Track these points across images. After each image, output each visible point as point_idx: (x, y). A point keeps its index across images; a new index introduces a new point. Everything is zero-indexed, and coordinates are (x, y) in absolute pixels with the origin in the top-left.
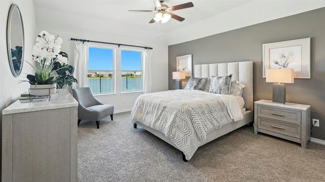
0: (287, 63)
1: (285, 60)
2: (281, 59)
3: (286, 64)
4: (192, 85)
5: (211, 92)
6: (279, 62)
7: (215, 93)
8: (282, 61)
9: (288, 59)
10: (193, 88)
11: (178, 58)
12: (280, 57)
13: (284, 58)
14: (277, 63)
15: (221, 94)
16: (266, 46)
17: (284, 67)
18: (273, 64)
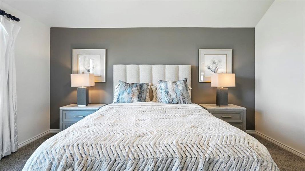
0: (217, 68)
1: (216, 66)
2: (212, 65)
3: (216, 70)
4: (133, 95)
5: (171, 103)
6: (211, 67)
7: (177, 103)
8: (213, 67)
9: (218, 65)
10: (135, 99)
11: (75, 51)
12: (212, 63)
13: (215, 64)
14: (209, 69)
15: (185, 103)
16: (202, 51)
17: (215, 72)
18: (206, 69)
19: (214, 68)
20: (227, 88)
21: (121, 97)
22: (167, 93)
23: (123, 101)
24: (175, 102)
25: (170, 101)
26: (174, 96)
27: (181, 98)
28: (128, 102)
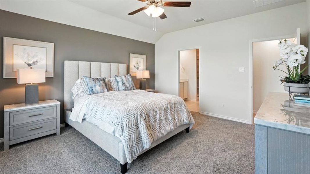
6: (135, 66)
7: (130, 90)
12: (136, 63)
14: (135, 67)
15: (134, 89)
16: (131, 55)
17: (137, 69)
18: (133, 67)
19: (137, 66)
20: (145, 79)
21: (95, 89)
22: (123, 84)
23: (97, 92)
24: (129, 89)
25: (127, 89)
26: (128, 86)
27: (132, 87)
28: (101, 93)
